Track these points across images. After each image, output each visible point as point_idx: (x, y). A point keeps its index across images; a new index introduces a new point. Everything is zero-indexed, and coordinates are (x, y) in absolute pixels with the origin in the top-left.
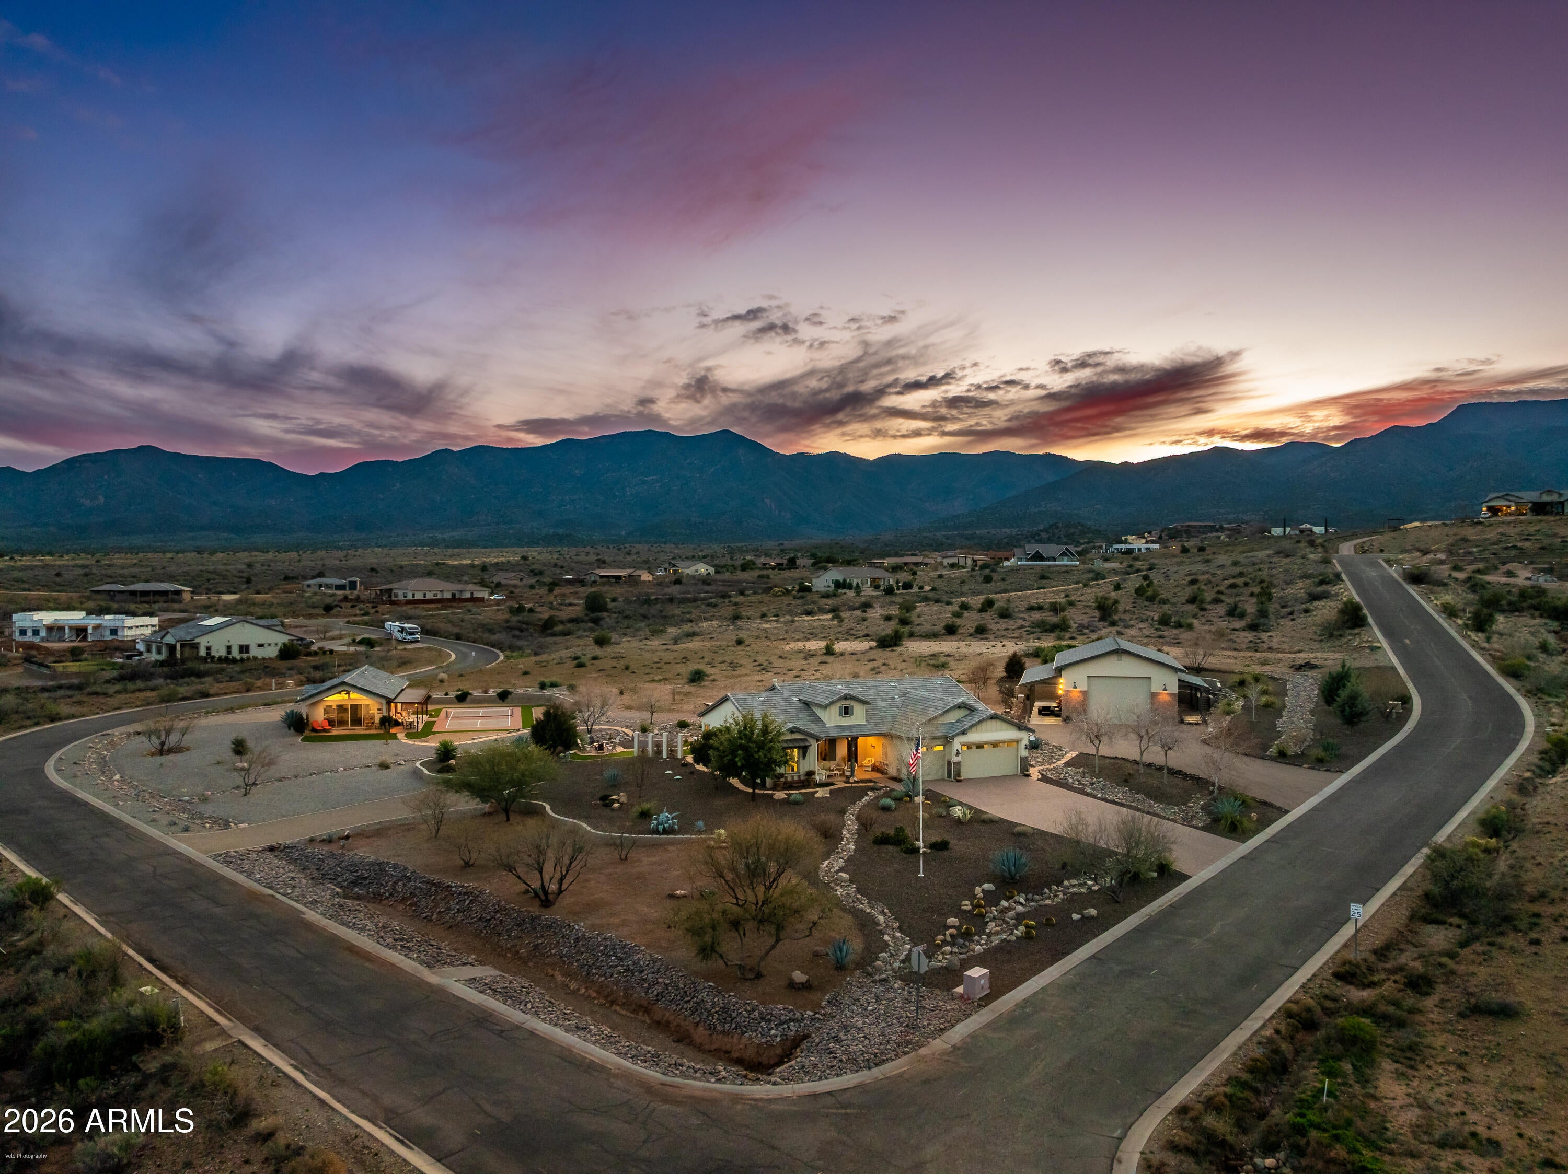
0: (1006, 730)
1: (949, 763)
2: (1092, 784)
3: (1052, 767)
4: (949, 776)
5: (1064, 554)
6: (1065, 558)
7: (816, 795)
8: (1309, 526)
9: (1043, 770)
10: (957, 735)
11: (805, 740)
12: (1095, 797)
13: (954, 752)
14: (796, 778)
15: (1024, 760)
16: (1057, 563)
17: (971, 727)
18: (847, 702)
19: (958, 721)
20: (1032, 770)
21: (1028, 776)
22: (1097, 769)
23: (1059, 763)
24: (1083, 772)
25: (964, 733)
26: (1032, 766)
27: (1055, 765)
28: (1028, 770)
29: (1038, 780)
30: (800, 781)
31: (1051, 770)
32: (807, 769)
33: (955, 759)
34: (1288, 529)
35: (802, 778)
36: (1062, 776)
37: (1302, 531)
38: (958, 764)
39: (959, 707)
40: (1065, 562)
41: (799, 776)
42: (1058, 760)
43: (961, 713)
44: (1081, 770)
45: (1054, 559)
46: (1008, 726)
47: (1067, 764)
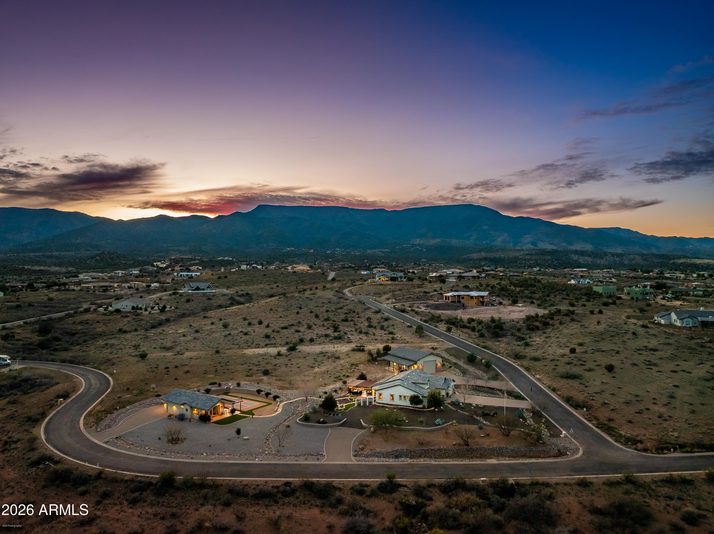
5: (208, 287)
8: (255, 265)
34: (248, 266)
37: (253, 267)
45: (204, 289)
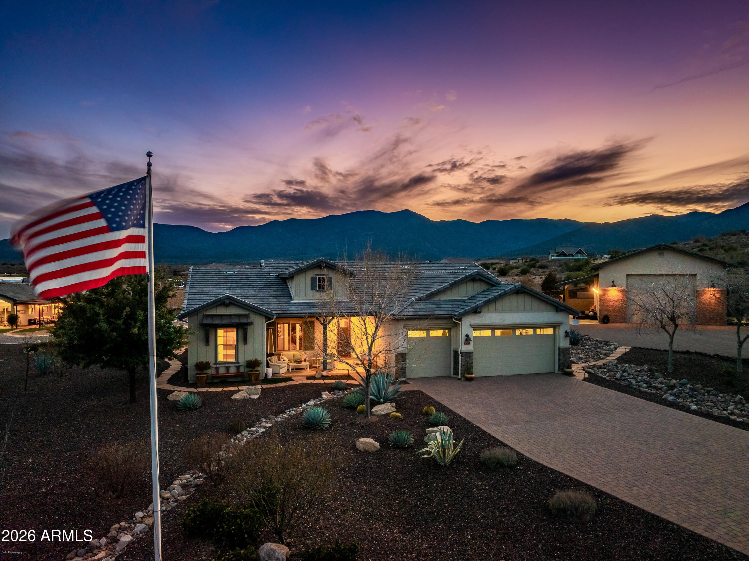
0: (538, 310)
1: (456, 352)
2: (672, 387)
3: (601, 362)
4: (456, 373)
5: (578, 253)
6: (579, 255)
7: (234, 397)
9: (589, 367)
10: (466, 313)
11: (247, 316)
12: (687, 409)
13: (462, 338)
14: (233, 370)
15: (563, 352)
16: (574, 258)
17: (488, 303)
18: (325, 272)
19: (472, 298)
20: (574, 367)
21: (570, 374)
22: (670, 366)
23: (609, 359)
24: (650, 370)
25: (476, 311)
26: (574, 362)
27: (604, 361)
28: (569, 367)
29: (585, 380)
30: (239, 375)
31: (600, 367)
32: (250, 357)
33: (464, 348)
35: (242, 370)
36: (618, 375)
38: (469, 355)
39: (473, 279)
40: (579, 257)
41: (238, 368)
42: (606, 355)
43: (477, 288)
44: (646, 367)
45: (573, 256)
46: (542, 306)
47: (621, 360)
